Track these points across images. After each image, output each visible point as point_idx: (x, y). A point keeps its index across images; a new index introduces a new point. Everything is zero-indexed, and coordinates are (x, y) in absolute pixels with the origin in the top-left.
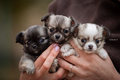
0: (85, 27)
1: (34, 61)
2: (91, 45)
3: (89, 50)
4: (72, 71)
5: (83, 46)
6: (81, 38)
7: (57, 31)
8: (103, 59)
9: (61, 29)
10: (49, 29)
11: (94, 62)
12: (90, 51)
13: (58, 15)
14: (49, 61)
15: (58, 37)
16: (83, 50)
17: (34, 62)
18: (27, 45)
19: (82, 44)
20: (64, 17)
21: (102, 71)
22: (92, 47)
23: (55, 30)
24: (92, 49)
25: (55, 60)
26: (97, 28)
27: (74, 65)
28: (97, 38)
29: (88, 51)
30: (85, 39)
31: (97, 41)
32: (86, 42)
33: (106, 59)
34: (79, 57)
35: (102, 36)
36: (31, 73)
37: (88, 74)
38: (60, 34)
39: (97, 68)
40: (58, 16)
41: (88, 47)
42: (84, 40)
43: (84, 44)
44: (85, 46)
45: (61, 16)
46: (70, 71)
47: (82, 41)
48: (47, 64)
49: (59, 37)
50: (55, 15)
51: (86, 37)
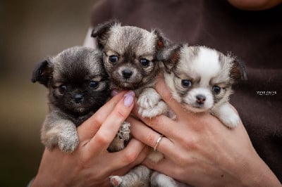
0: (196, 54)
1: (78, 124)
2: (201, 96)
3: (195, 105)
4: (158, 150)
5: (183, 95)
6: (183, 77)
7: (125, 62)
8: (228, 127)
9: (134, 56)
10: (107, 55)
11: (209, 132)
12: (198, 107)
13: (129, 27)
14: (112, 127)
15: (127, 75)
16: (183, 102)
17: (77, 127)
18: (58, 92)
19: (182, 89)
20: (142, 30)
21: (225, 154)
22: (204, 100)
23: (121, 59)
24: (203, 103)
25: (125, 126)
26: (220, 59)
27: (164, 136)
28: (217, 81)
29: (194, 107)
30: (191, 81)
31: (216, 89)
32: (191, 88)
33: (235, 127)
34: (176, 120)
35: (228, 78)
36: (70, 150)
37: (193, 158)
38: (132, 68)
39: (215, 147)
40: (127, 27)
41: (195, 99)
42: (189, 83)
43: (188, 91)
44: (189, 96)
45: (134, 28)
46: (155, 148)
47: (185, 83)
48: (105, 134)
49: (130, 74)
50: (122, 25)
51: (194, 77)
